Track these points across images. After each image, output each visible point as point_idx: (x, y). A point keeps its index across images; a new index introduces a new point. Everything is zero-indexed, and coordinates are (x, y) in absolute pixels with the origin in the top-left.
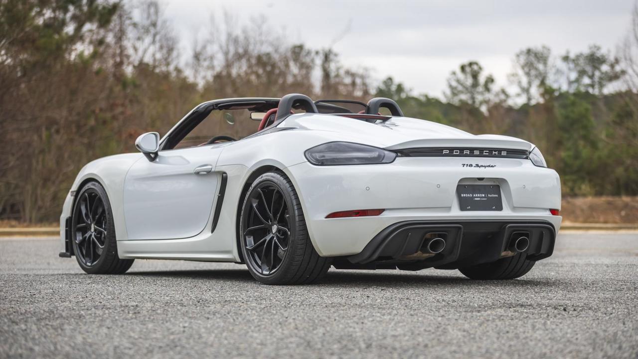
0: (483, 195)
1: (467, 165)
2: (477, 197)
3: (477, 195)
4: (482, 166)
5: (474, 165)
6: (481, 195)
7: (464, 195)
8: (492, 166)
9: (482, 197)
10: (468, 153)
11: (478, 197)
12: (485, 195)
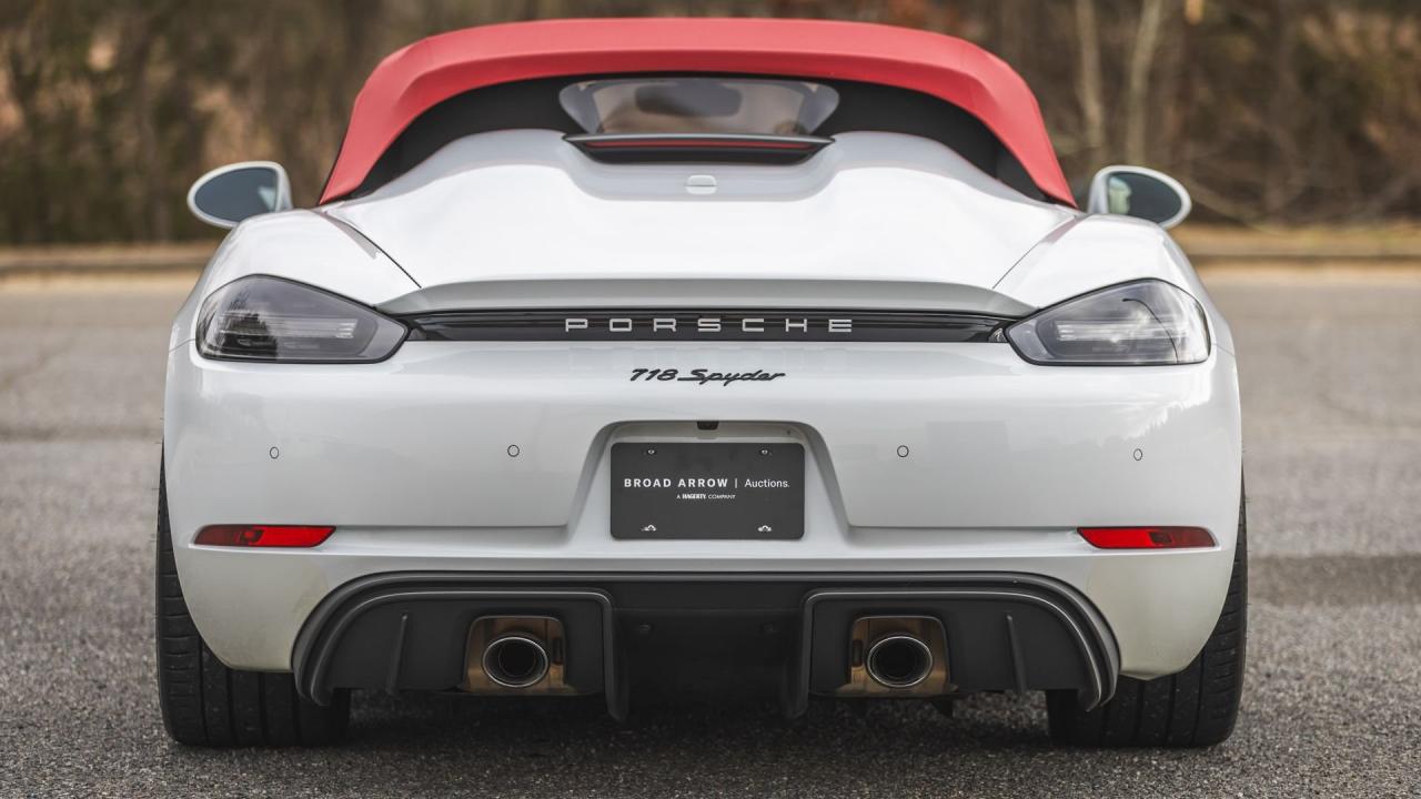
0: (723, 483)
1: (654, 373)
2: (696, 490)
3: (692, 482)
4: (716, 377)
5: (685, 372)
6: (711, 482)
7: (637, 483)
8: (766, 377)
9: (717, 490)
10: (673, 327)
11: (696, 488)
12: (730, 484)
